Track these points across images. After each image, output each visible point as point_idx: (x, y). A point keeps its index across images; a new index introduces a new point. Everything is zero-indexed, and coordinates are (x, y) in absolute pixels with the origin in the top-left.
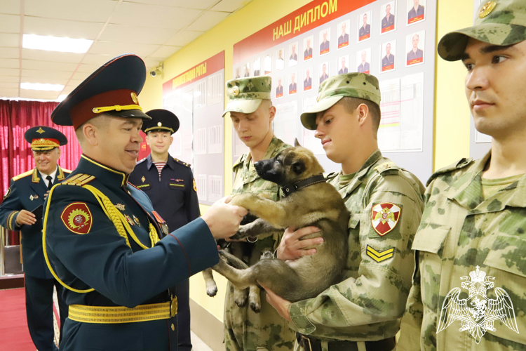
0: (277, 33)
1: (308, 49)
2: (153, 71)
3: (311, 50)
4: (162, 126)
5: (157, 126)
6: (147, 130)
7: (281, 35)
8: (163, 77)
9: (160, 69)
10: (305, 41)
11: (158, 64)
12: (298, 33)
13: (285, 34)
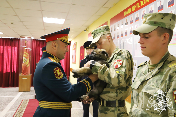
0: (125, 13)
1: (137, 17)
2: (85, 30)
3: (138, 18)
4: (91, 46)
5: (89, 46)
6: (86, 48)
7: (127, 14)
8: (88, 32)
9: (87, 29)
10: (136, 15)
11: (86, 28)
12: (133, 12)
13: (129, 13)
